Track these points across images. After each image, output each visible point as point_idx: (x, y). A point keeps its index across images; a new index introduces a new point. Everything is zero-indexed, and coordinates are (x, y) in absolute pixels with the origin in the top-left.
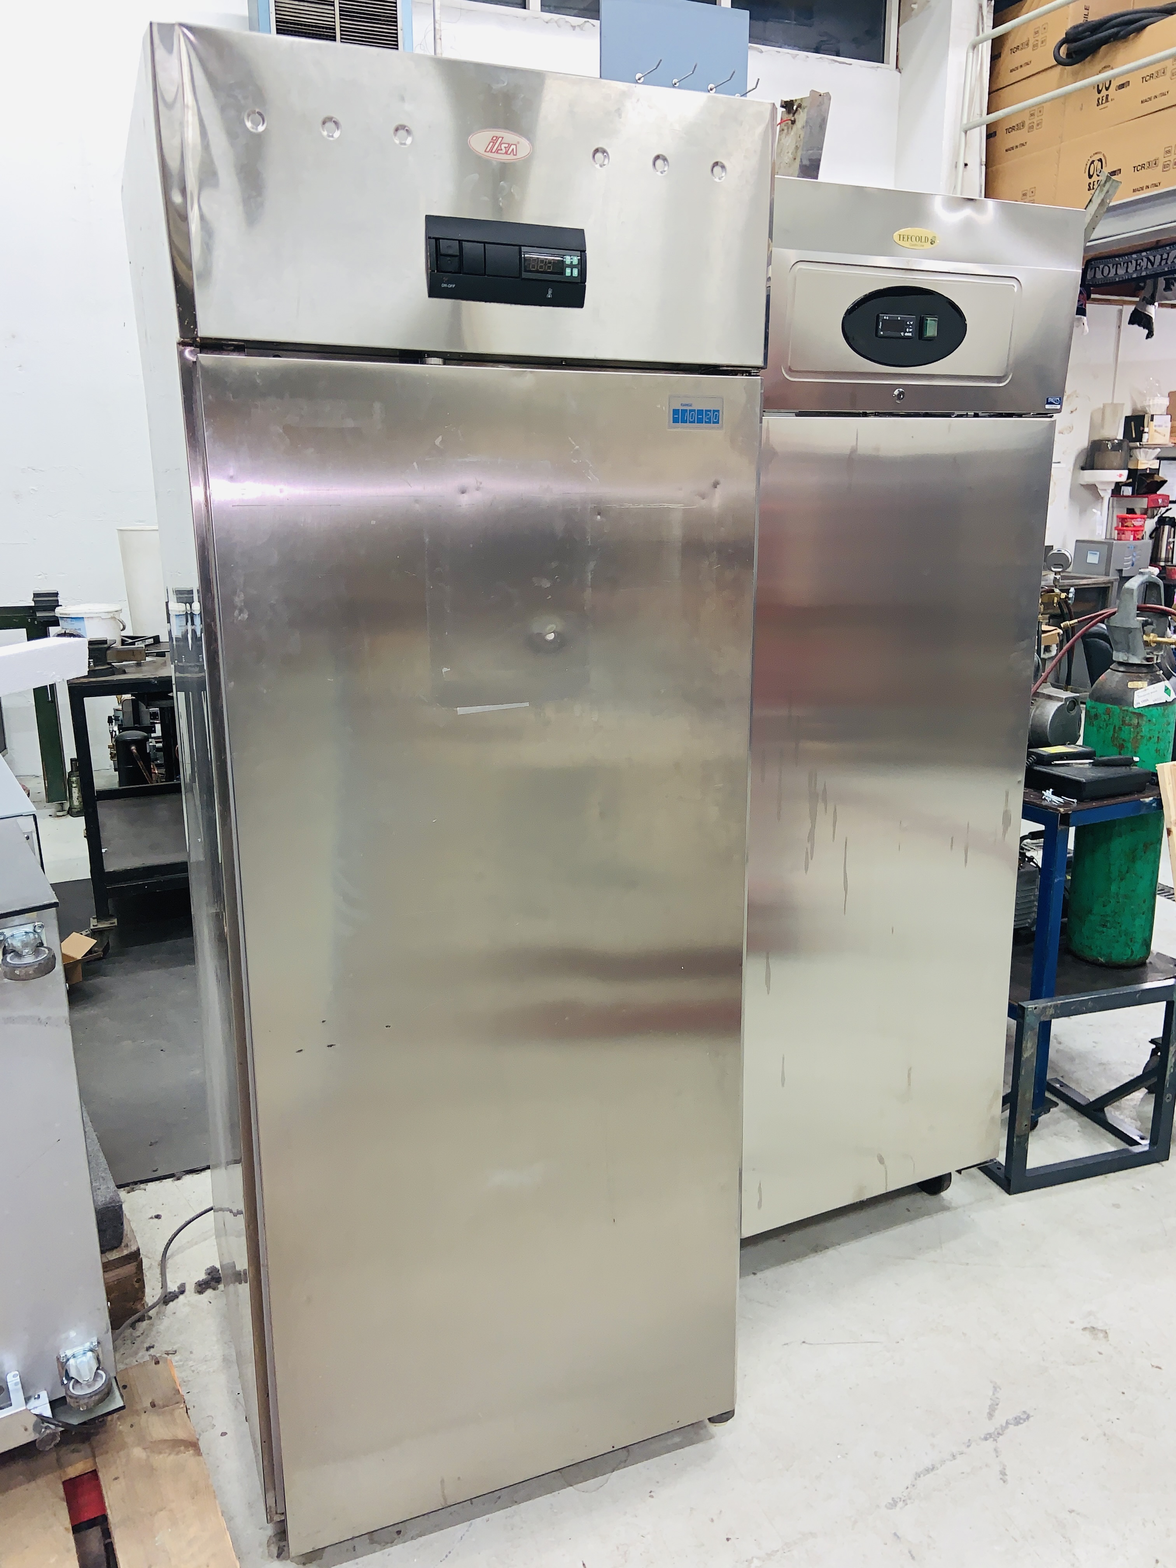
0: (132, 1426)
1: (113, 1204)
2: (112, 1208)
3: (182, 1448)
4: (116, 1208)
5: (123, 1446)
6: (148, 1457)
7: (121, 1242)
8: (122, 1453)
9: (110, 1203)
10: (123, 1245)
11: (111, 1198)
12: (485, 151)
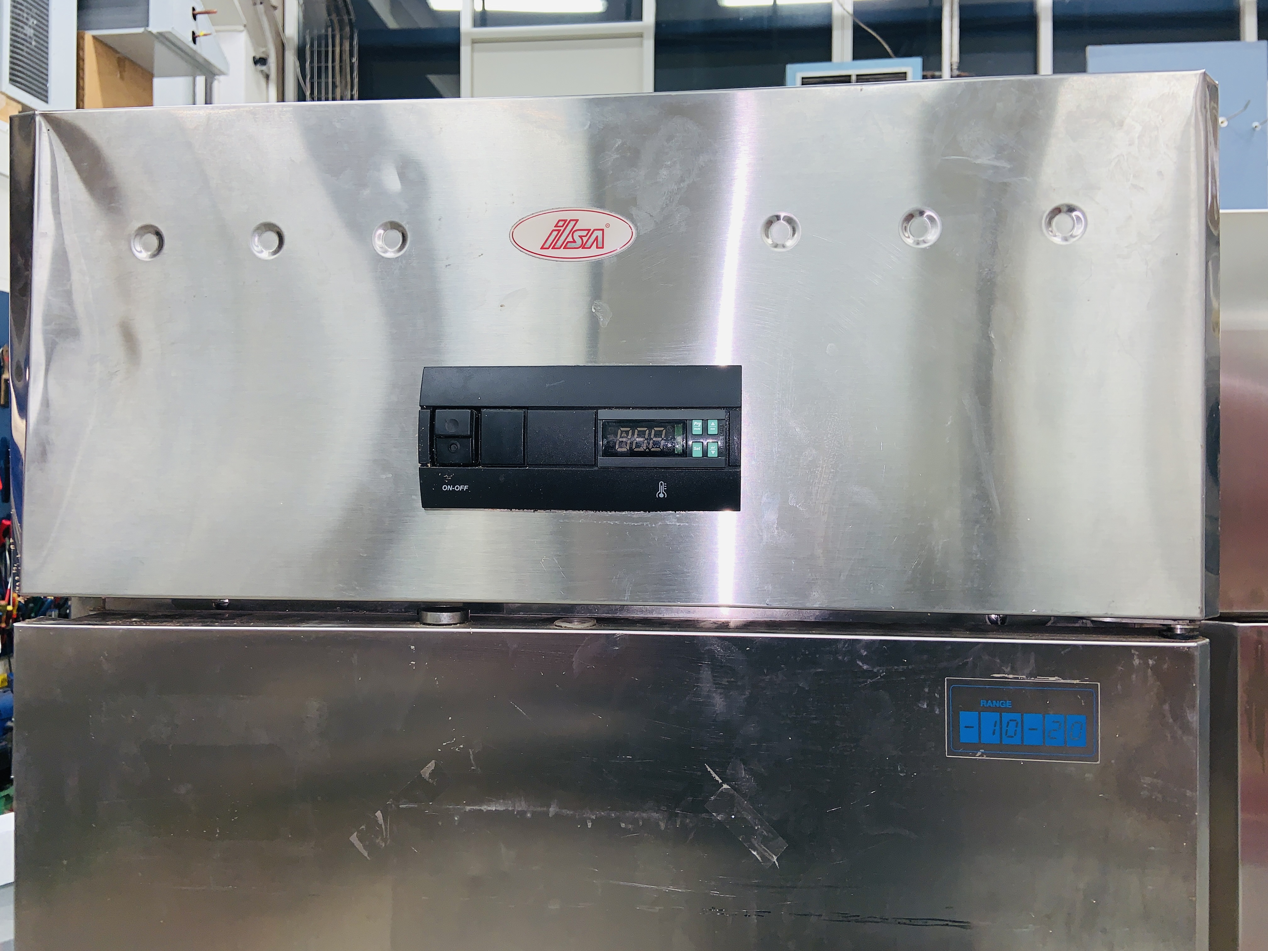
12: (542, 248)
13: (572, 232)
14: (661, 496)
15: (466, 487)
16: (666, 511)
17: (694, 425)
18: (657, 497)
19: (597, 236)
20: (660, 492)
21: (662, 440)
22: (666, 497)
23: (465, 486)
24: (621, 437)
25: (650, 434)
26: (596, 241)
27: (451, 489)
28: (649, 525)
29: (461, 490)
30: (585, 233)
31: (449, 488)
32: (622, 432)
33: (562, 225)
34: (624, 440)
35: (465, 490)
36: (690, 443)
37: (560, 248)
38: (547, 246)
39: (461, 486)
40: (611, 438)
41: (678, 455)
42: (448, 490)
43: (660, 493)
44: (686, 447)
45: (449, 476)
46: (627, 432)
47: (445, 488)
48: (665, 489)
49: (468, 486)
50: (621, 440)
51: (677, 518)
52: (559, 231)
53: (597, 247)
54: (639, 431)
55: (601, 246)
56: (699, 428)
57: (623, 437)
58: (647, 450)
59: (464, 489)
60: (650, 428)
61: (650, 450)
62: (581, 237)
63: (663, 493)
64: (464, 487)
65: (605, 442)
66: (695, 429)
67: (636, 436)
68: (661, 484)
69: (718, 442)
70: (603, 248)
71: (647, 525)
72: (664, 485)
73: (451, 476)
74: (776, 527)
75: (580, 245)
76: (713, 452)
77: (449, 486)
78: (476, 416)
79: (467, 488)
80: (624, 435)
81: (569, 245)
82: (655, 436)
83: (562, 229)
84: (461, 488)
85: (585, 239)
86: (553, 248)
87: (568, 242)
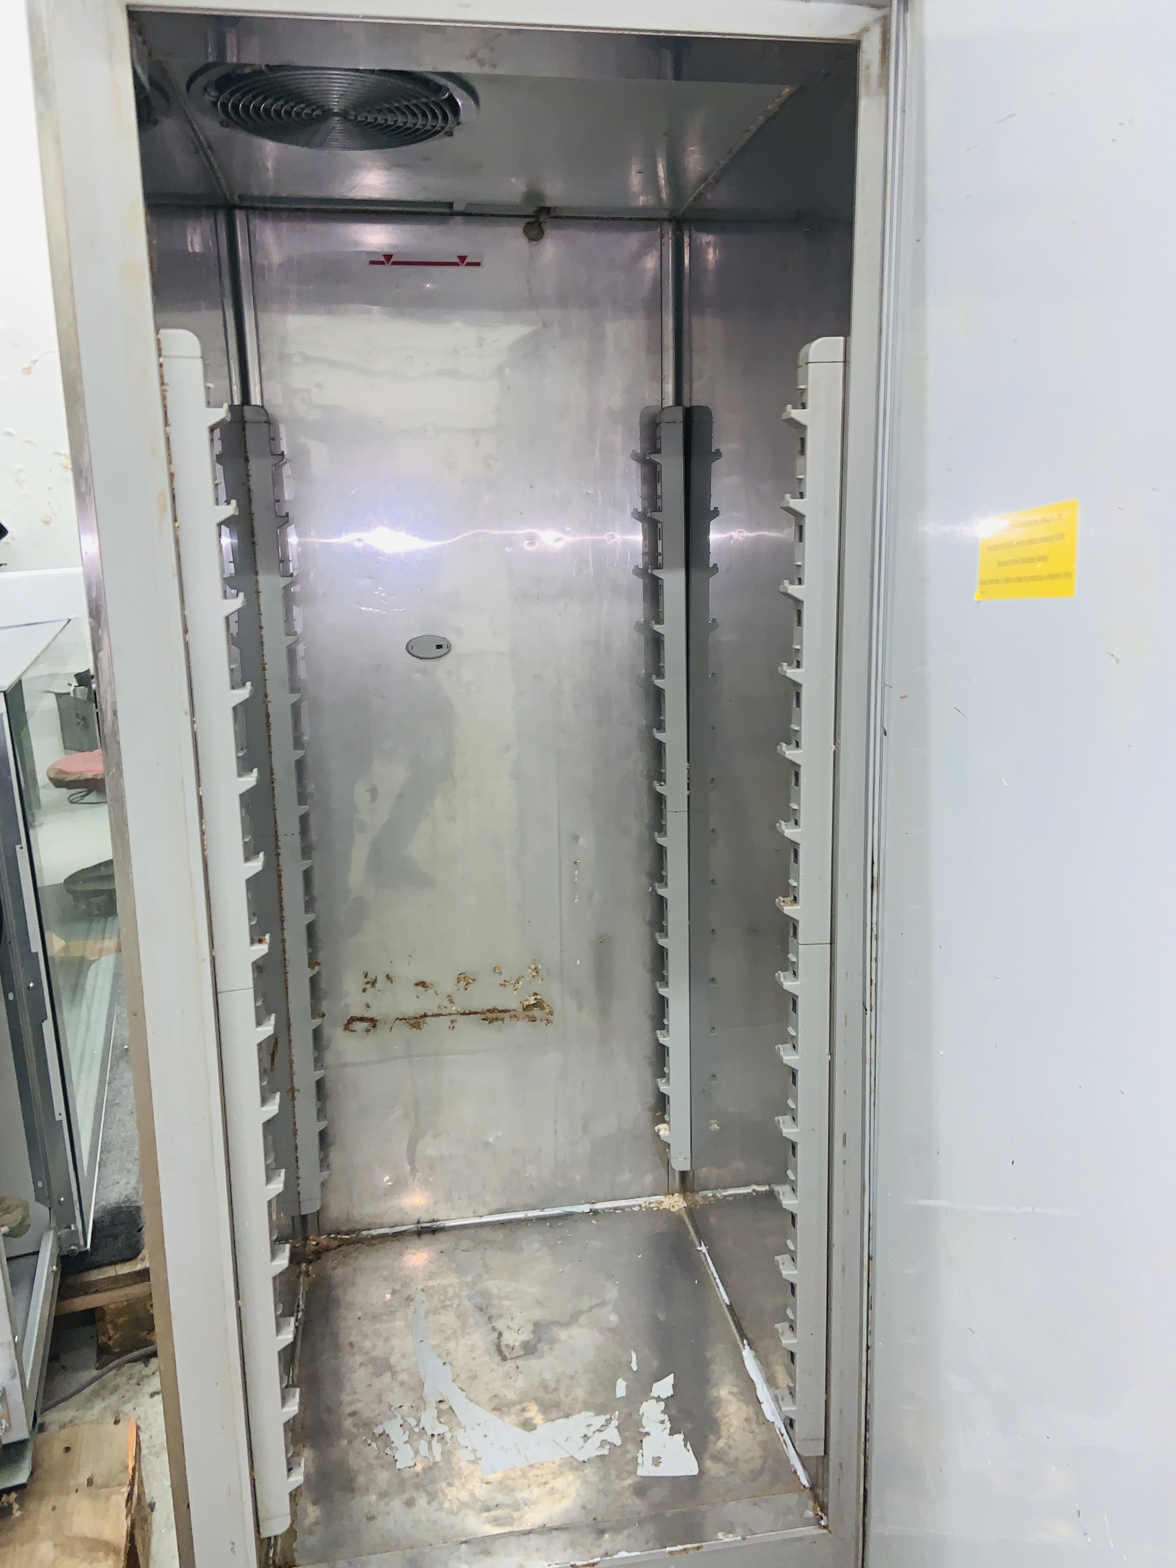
0: (54, 1508)
1: (127, 1205)
2: (125, 1209)
3: (101, 1555)
4: (131, 1209)
5: (33, 1536)
6: (55, 1558)
7: (138, 1254)
8: (26, 1548)
9: (124, 1202)
10: (140, 1257)
11: (126, 1196)
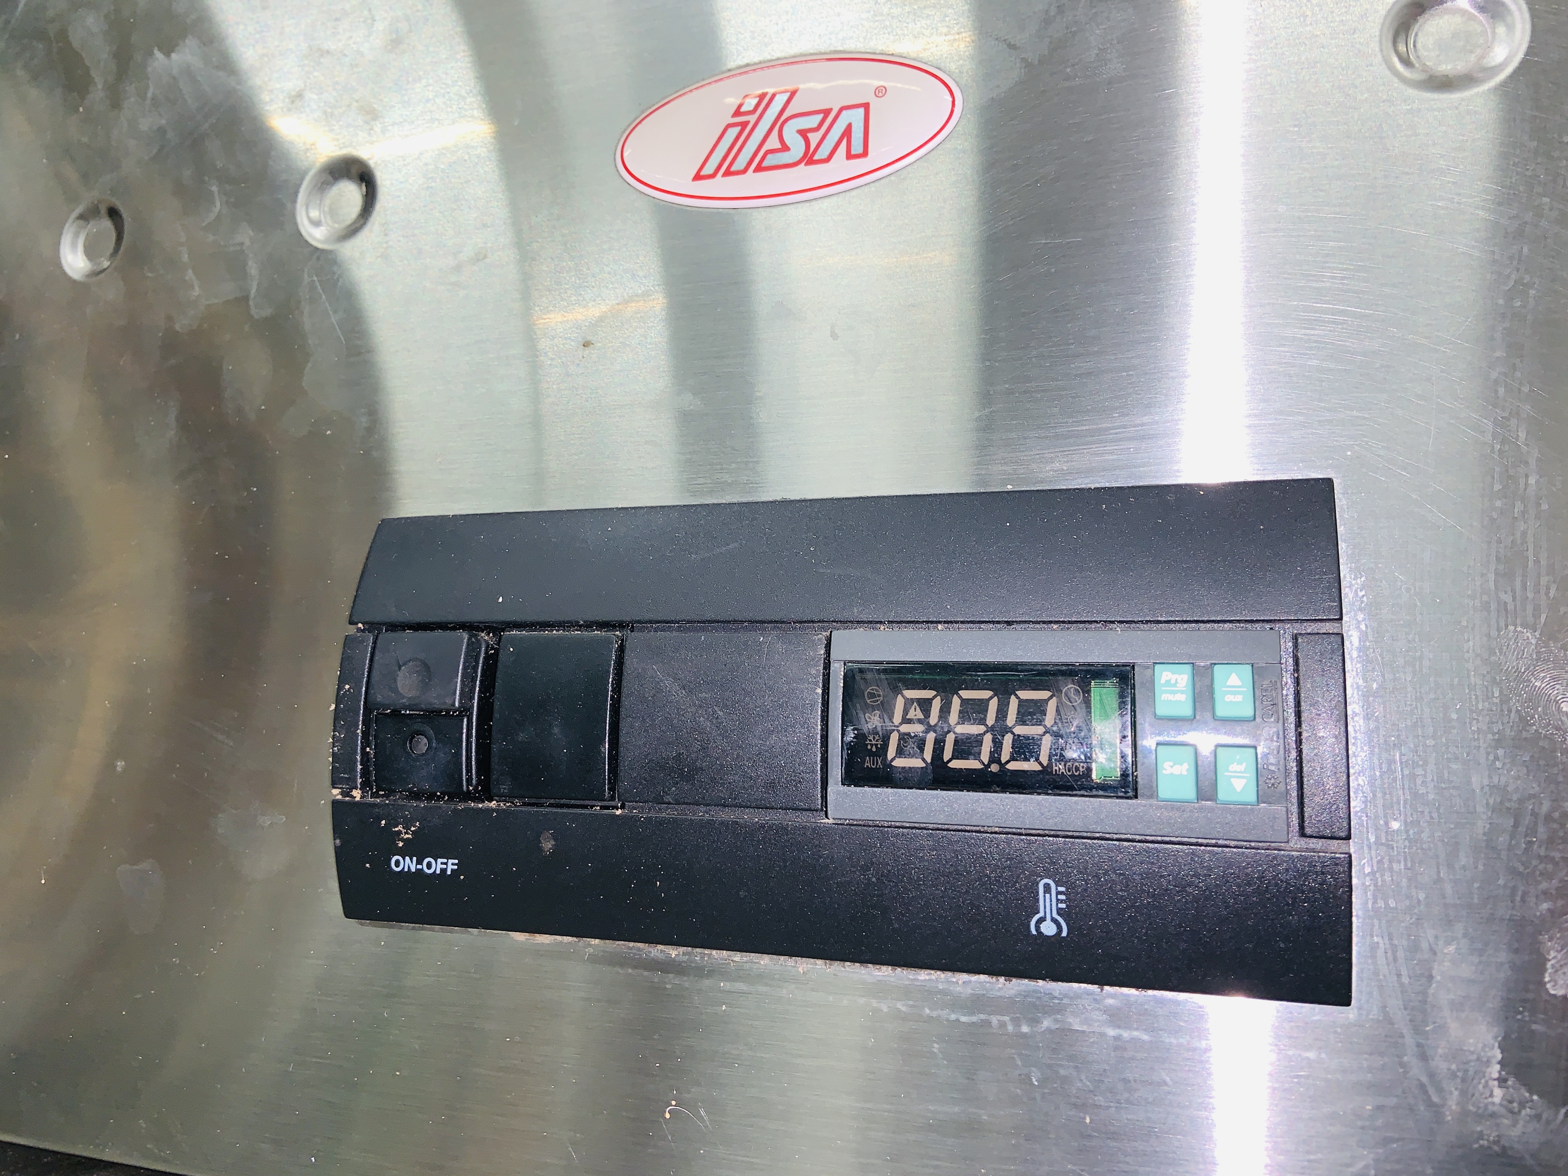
12: (698, 177)
13: (780, 122)
14: (1048, 929)
15: (451, 865)
16: (1067, 982)
17: (1163, 681)
18: (1034, 932)
19: (849, 126)
20: (1041, 914)
21: (1045, 733)
22: (1064, 934)
23: (451, 861)
24: (906, 721)
25: (1002, 713)
26: (844, 142)
27: (413, 870)
28: (1010, 1028)
29: (438, 872)
30: (813, 121)
31: (409, 867)
32: (909, 702)
33: (751, 108)
34: (917, 729)
35: (449, 872)
36: (1148, 742)
37: (744, 171)
38: (708, 170)
39: (440, 861)
40: (872, 721)
41: (1106, 789)
42: (406, 870)
43: (1042, 920)
44: (1135, 763)
45: (407, 828)
46: (925, 705)
47: (397, 863)
48: (1063, 906)
49: (456, 861)
50: (904, 728)
51: (1106, 1011)
52: (744, 125)
53: (849, 156)
54: (964, 702)
55: (860, 150)
56: (1182, 692)
57: (910, 721)
58: (994, 768)
59: (446, 869)
60: (1004, 691)
61: (1002, 766)
62: (803, 133)
63: (1054, 920)
64: (446, 864)
65: (850, 736)
66: (1165, 697)
67: (954, 717)
68: (1047, 889)
69: (1255, 748)
70: (865, 154)
71: (1003, 1025)
72: (1058, 893)
73: (413, 829)
74: (1496, 1075)
75: (798, 159)
76: (1239, 784)
77: (407, 858)
78: (486, 652)
79: (456, 867)
80: (915, 713)
81: (770, 161)
82: (1022, 720)
83: (752, 119)
84: (440, 866)
85: (814, 138)
86: (728, 173)
87: (768, 152)
